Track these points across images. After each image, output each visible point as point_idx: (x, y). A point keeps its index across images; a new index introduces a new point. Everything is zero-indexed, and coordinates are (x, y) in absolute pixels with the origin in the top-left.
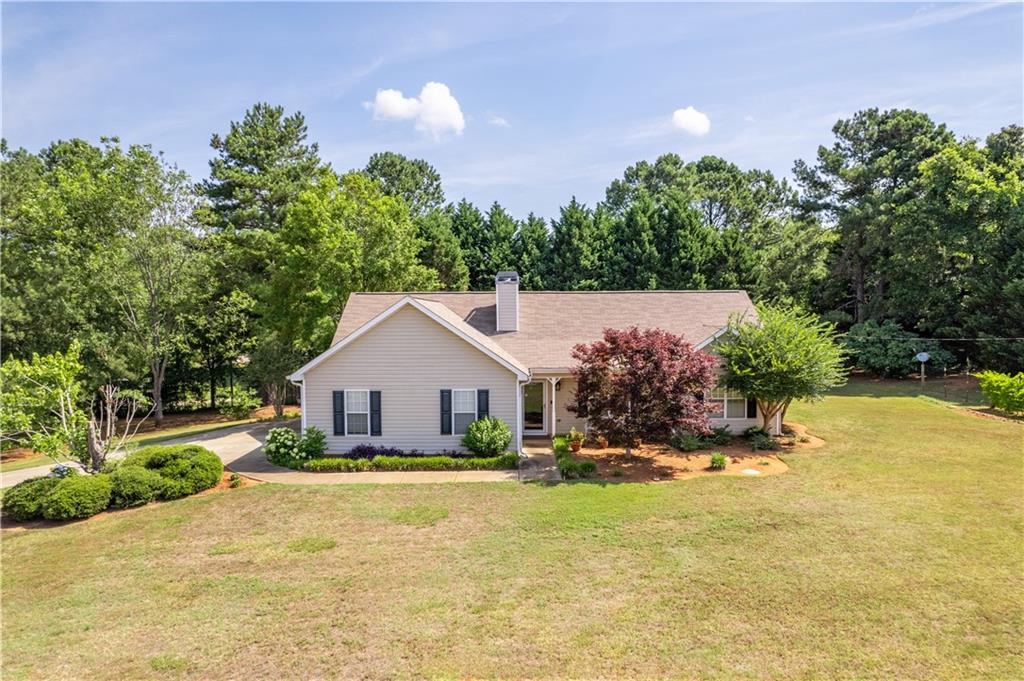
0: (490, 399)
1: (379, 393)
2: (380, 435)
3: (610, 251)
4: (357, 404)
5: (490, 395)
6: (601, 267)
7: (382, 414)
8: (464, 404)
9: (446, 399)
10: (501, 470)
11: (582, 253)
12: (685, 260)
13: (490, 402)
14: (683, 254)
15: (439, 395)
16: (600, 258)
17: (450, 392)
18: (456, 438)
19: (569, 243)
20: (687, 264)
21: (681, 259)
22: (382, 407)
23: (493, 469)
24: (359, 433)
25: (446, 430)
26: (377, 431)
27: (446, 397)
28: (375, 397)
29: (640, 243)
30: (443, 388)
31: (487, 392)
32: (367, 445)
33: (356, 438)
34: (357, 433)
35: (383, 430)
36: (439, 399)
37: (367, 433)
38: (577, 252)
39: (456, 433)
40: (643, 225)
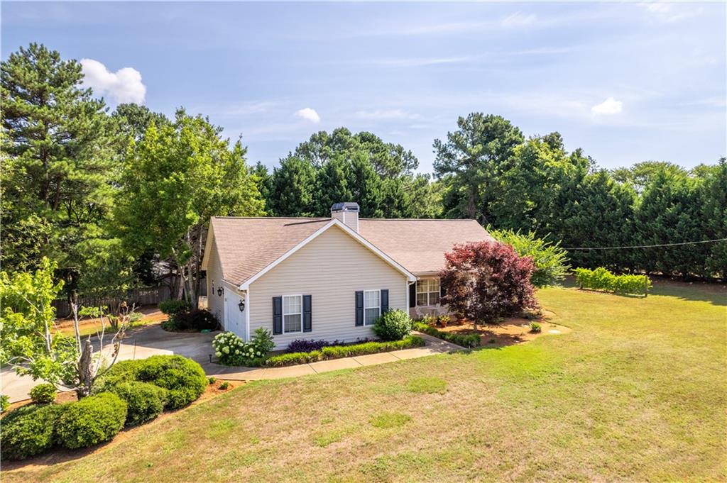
0: (389, 296)
1: (310, 296)
2: (311, 331)
3: (320, 192)
4: (292, 308)
5: (389, 293)
6: (314, 204)
7: (313, 314)
8: (372, 302)
9: (359, 298)
10: (416, 347)
11: (301, 193)
12: (370, 201)
13: (389, 299)
14: (369, 196)
15: (354, 296)
16: (314, 198)
17: (362, 292)
18: (368, 328)
19: (291, 186)
20: (371, 203)
21: (368, 200)
22: (313, 308)
23: (410, 348)
24: (294, 331)
25: (359, 322)
26: (308, 328)
27: (359, 296)
28: (307, 300)
29: (340, 188)
30: (357, 290)
31: (387, 291)
32: (301, 340)
33: (291, 336)
34: (291, 331)
35: (313, 326)
36: (354, 299)
37: (300, 330)
38: (297, 192)
39: (366, 324)
40: (341, 175)
